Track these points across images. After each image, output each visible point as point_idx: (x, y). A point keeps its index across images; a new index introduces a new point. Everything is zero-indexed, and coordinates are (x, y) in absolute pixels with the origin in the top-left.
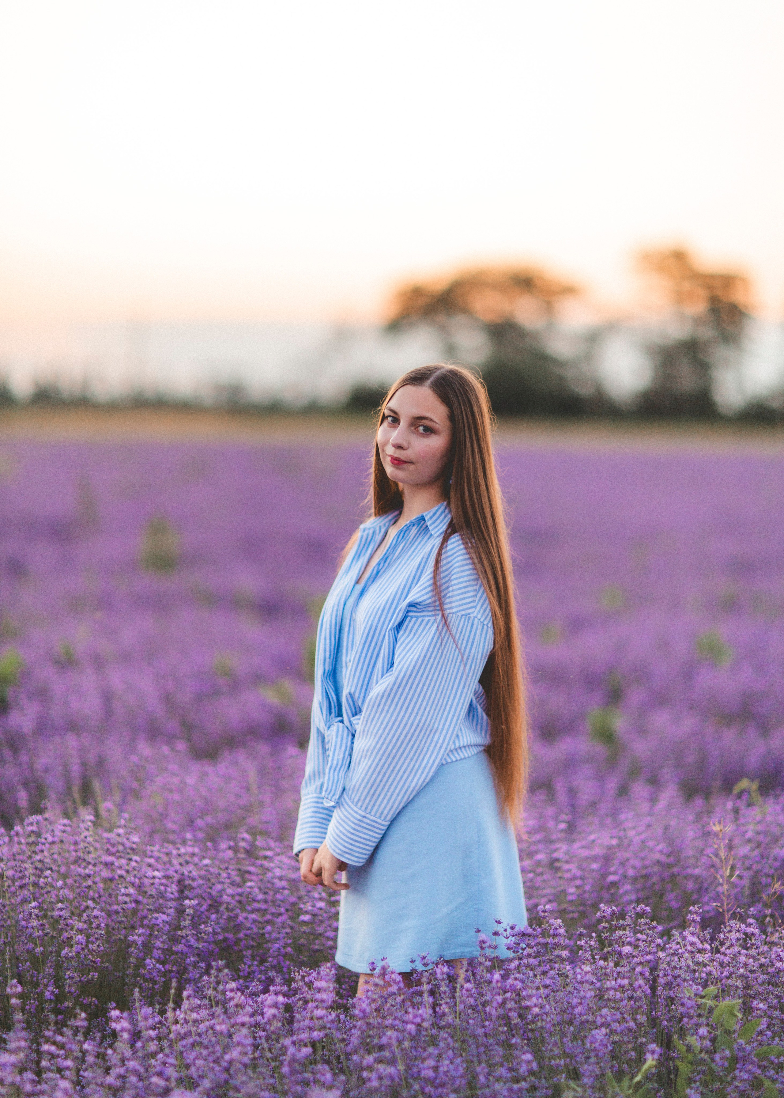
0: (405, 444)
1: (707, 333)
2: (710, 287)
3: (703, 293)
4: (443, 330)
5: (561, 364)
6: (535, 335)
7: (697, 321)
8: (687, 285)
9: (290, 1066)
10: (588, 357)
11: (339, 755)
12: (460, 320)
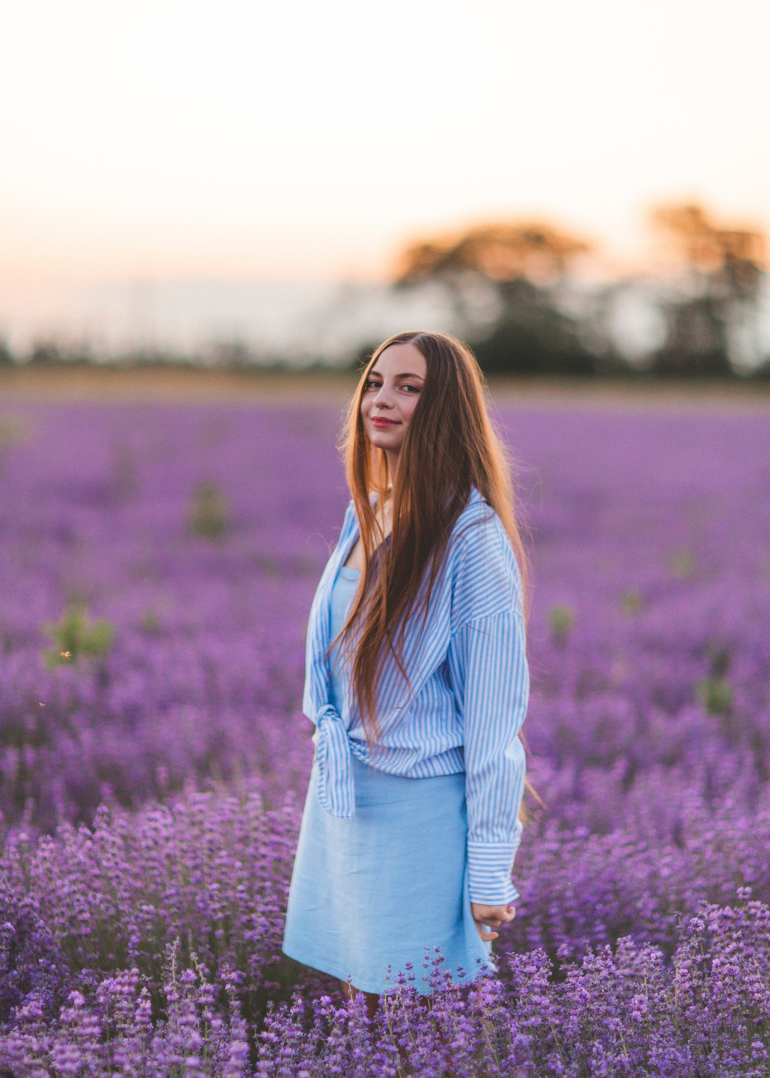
0: (389, 403)
1: (722, 290)
2: (726, 245)
3: (718, 250)
4: (453, 288)
5: (572, 323)
6: (545, 294)
7: (713, 278)
8: (701, 241)
9: (516, 1053)
10: (601, 315)
11: (341, 765)
12: (468, 277)
